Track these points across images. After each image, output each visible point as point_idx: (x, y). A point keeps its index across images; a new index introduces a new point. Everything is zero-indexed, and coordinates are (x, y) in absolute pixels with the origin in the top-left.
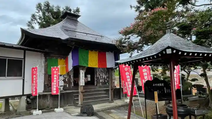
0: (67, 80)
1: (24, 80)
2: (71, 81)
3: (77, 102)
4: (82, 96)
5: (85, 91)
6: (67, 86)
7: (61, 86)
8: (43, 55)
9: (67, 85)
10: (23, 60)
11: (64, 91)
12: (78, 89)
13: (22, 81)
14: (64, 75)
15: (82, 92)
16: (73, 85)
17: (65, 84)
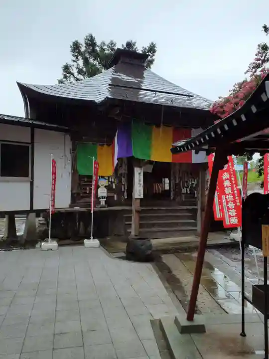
0: (114, 187)
1: (32, 184)
2: (123, 190)
3: (129, 230)
4: (138, 219)
5: (142, 210)
6: (115, 198)
7: (102, 197)
8: (68, 137)
9: (115, 196)
10: (30, 146)
11: (106, 206)
12: (131, 205)
13: (29, 185)
14: (109, 177)
15: (137, 212)
16: (126, 197)
17: (112, 195)
